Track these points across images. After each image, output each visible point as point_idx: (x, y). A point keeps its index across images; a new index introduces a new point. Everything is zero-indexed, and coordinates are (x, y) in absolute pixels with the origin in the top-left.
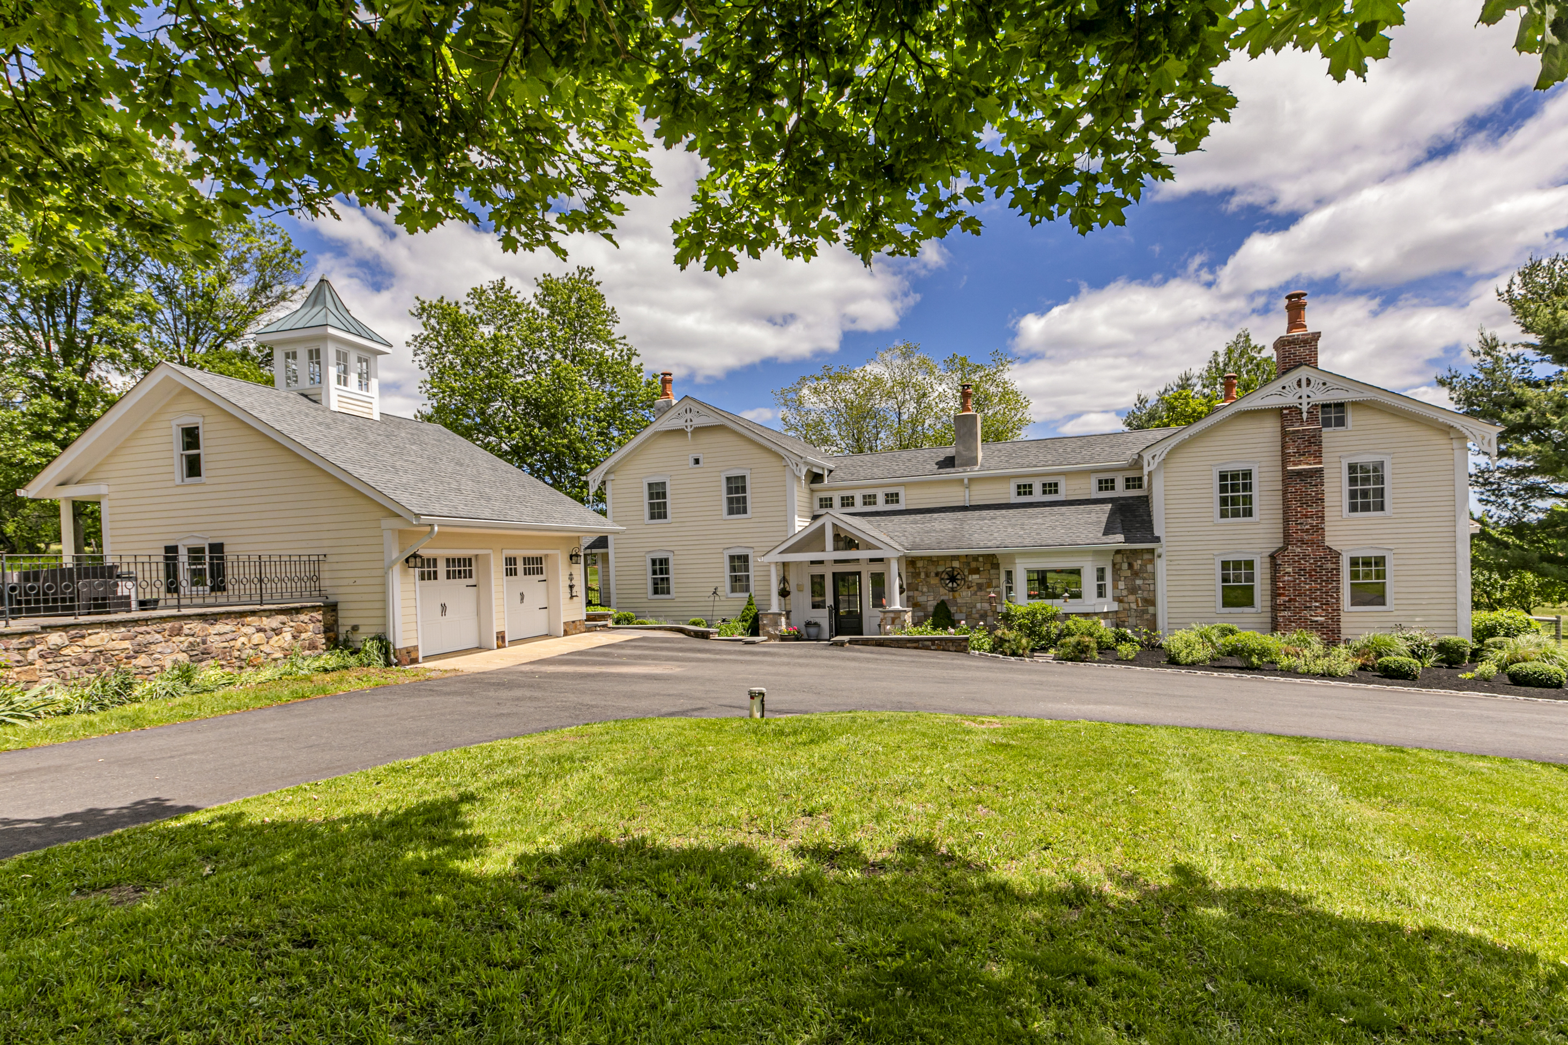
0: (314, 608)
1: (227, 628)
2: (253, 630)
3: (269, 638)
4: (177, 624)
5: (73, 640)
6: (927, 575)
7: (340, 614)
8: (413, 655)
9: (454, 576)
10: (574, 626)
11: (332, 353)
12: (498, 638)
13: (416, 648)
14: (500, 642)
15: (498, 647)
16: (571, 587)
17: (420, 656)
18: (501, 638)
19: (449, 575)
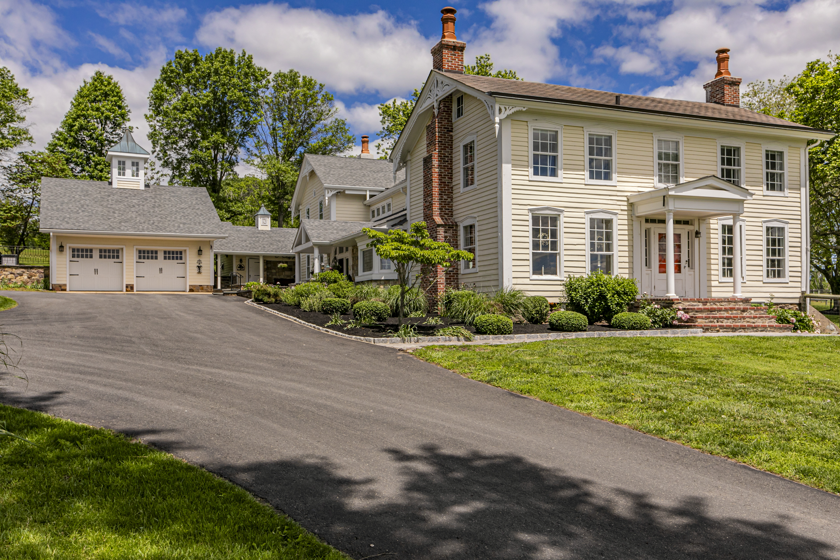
0: (39, 268)
3: (16, 277)
8: (63, 288)
9: (105, 257)
10: (201, 288)
11: (115, 162)
12: (127, 287)
13: (65, 285)
14: (129, 289)
15: (127, 291)
16: (199, 267)
17: (68, 289)
18: (130, 288)
19: (101, 257)
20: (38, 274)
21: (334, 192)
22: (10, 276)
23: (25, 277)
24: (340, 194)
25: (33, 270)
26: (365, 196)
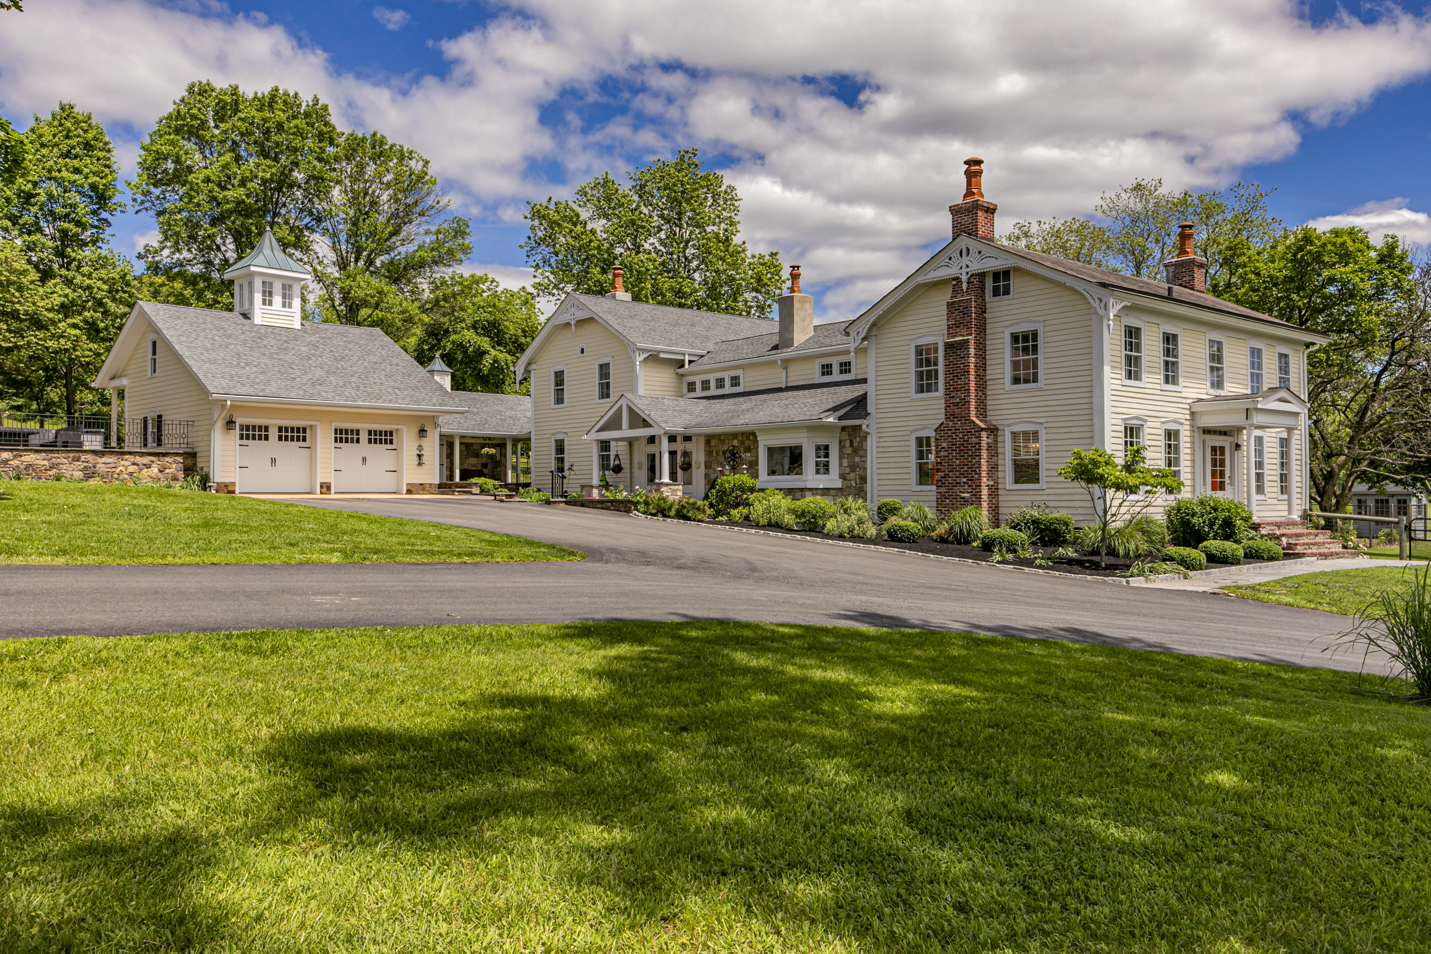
0: (177, 454)
1: (111, 460)
2: (129, 463)
3: (141, 470)
4: (77, 455)
5: (15, 457)
6: (717, 454)
7: (198, 460)
8: (230, 488)
9: (286, 439)
10: (422, 488)
11: (258, 283)
12: (321, 487)
13: (234, 484)
14: (324, 490)
15: (321, 493)
16: (419, 456)
17: (237, 491)
18: (326, 487)
19: (280, 438)
20: (174, 466)
21: (646, 355)
22: (132, 469)
23: (155, 470)
24: (653, 358)
25: (167, 459)
26: (683, 361)
